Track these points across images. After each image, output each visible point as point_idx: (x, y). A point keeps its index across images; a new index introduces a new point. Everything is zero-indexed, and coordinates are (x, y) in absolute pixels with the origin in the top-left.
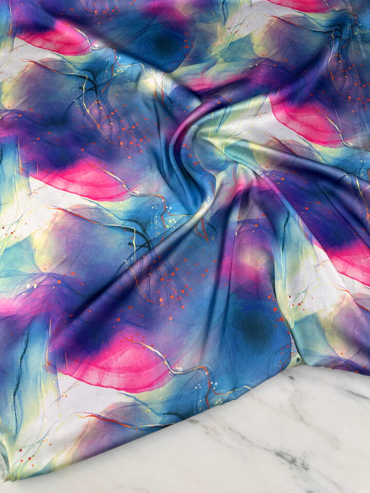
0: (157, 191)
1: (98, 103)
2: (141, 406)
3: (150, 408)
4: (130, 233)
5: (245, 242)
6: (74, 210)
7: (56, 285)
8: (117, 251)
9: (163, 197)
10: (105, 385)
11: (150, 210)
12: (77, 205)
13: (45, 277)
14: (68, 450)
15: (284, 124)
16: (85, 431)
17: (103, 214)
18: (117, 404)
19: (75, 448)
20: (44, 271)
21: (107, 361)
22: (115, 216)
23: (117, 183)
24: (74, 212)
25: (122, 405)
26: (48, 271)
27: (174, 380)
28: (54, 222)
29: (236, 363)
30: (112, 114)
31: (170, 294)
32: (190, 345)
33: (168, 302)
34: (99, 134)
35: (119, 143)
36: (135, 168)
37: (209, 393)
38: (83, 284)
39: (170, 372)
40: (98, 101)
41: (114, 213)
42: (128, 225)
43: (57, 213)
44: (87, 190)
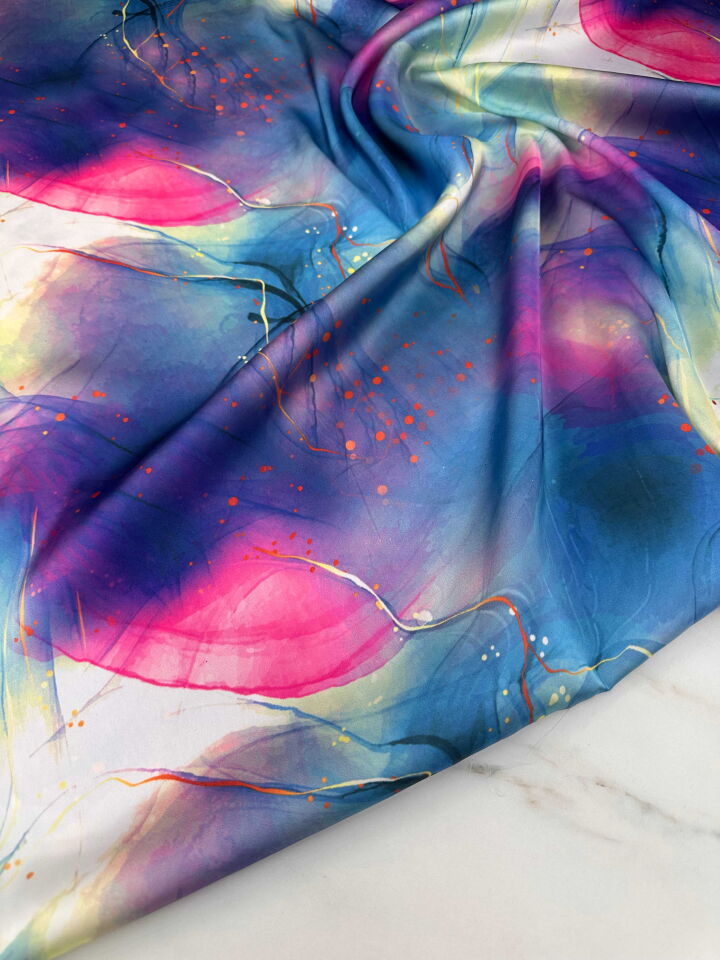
0: (317, 194)
1: (160, 37)
2: (316, 729)
3: (347, 733)
4: (252, 293)
5: (563, 290)
6: (99, 251)
7: (50, 425)
8: (218, 335)
9: (332, 207)
10: (201, 682)
11: (301, 238)
12: (109, 240)
13: (19, 407)
14: (86, 885)
15: (610, 51)
16: (142, 823)
17: (177, 253)
18: (241, 734)
19: (111, 877)
20: (17, 393)
21: (205, 613)
22: (207, 255)
23: (210, 186)
24: (100, 255)
25: (257, 736)
26: (30, 391)
27: (410, 646)
28: (49, 279)
29: (591, 589)
30: (195, 54)
31: (373, 429)
32: (446, 553)
33: (370, 450)
34: (163, 93)
35: (214, 107)
36: (256, 153)
37: (527, 667)
38: (126, 420)
39: (396, 629)
40: (158, 33)
41: (205, 250)
42: (243, 273)
43: (56, 259)
44: (134, 206)
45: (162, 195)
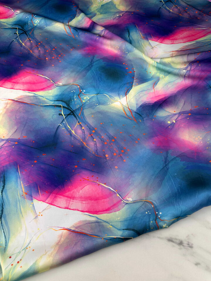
0: (74, 81)
4: (59, 108)
6: (19, 99)
8: (52, 120)
9: (78, 85)
11: (70, 93)
12: (21, 96)
13: (4, 141)
17: (39, 99)
20: (3, 138)
22: (47, 99)
23: (46, 80)
24: (19, 100)
26: (6, 138)
28: (6, 108)
30: (39, 44)
34: (32, 55)
35: (46, 58)
36: (57, 71)
40: (29, 38)
41: (46, 97)
42: (57, 103)
43: (8, 102)
44: (27, 87)
45: (34, 83)
